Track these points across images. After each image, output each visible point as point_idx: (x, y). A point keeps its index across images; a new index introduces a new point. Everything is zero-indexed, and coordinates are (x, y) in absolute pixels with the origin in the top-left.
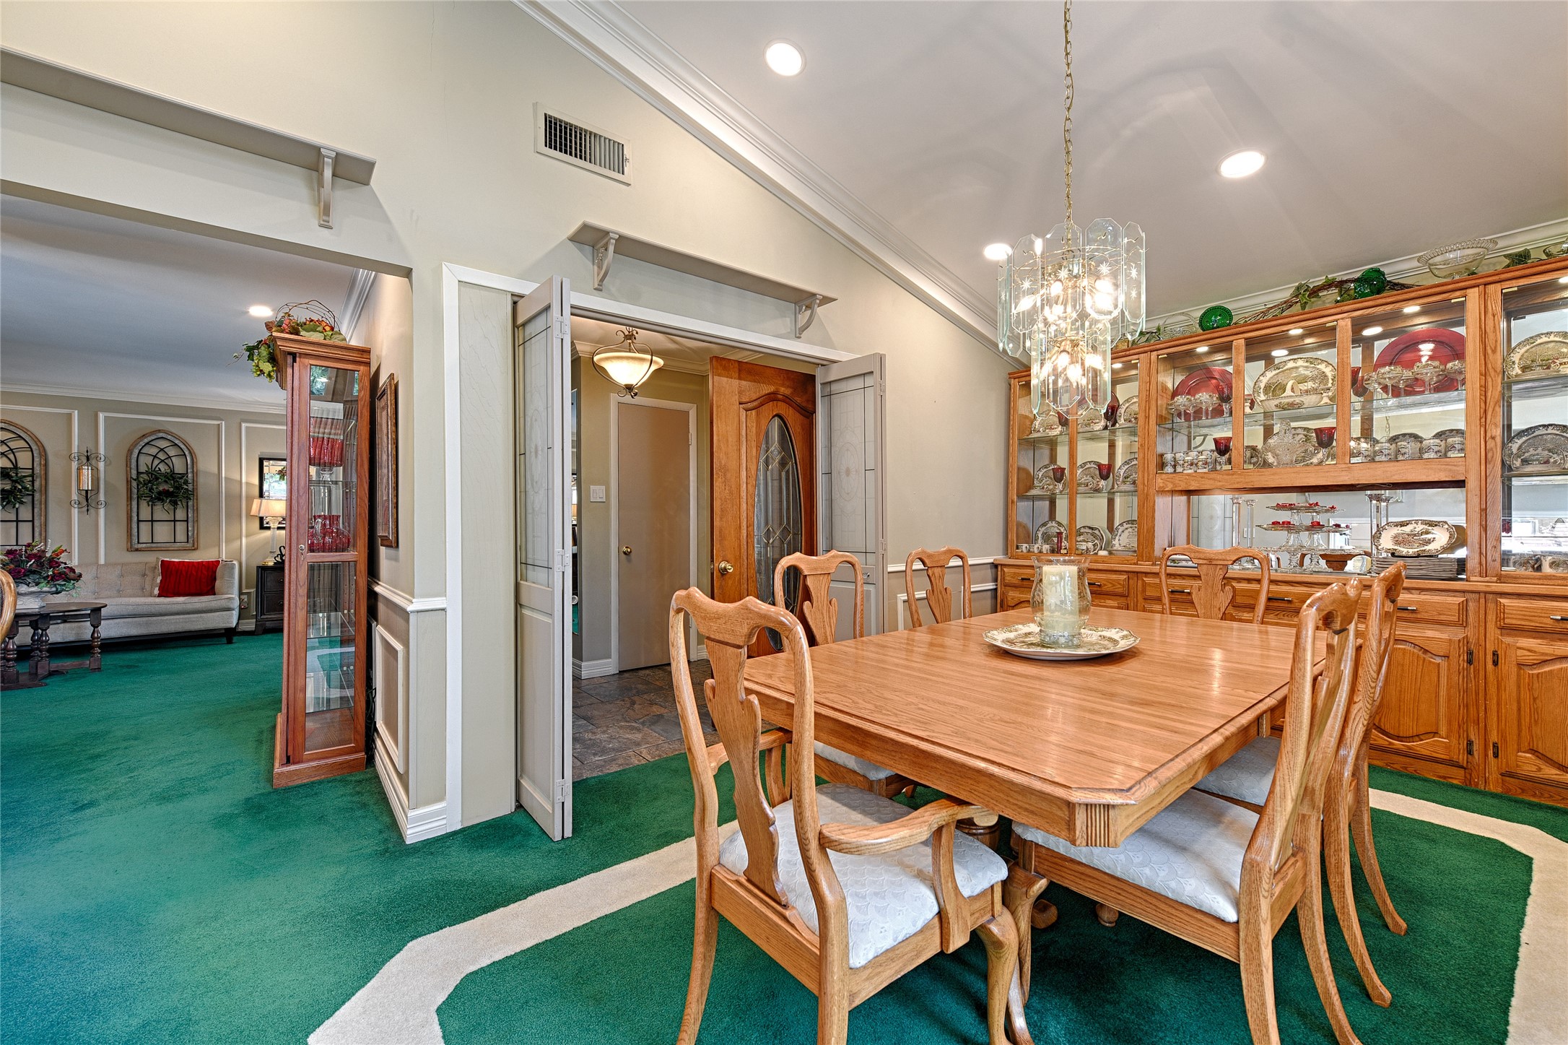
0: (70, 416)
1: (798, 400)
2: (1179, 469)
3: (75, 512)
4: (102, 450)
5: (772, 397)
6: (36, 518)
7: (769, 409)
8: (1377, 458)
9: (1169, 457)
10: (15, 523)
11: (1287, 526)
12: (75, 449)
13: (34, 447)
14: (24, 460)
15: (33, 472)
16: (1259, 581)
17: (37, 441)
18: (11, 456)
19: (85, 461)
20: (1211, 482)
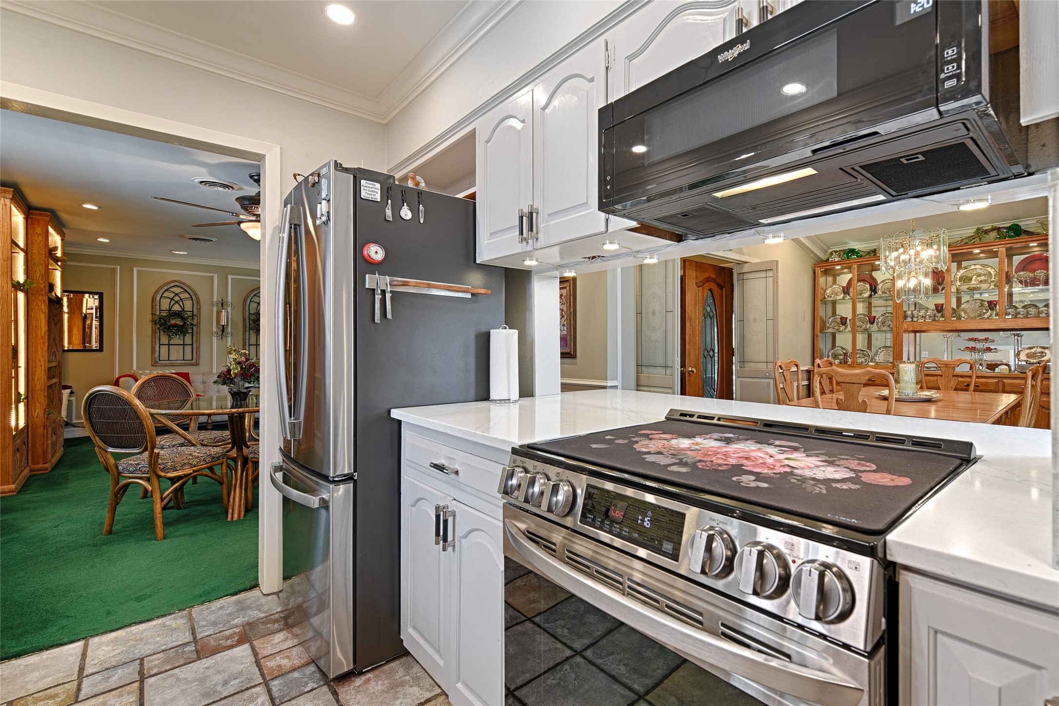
0: (212, 277)
1: (718, 280)
2: (915, 319)
3: (215, 339)
4: (230, 300)
5: (707, 280)
6: (194, 343)
7: (707, 286)
8: (1018, 316)
9: (909, 313)
10: (182, 346)
11: (973, 349)
12: (215, 299)
13: (194, 298)
14: (188, 305)
15: (193, 314)
16: (970, 377)
17: (196, 294)
18: (181, 303)
19: (221, 307)
20: (934, 326)
